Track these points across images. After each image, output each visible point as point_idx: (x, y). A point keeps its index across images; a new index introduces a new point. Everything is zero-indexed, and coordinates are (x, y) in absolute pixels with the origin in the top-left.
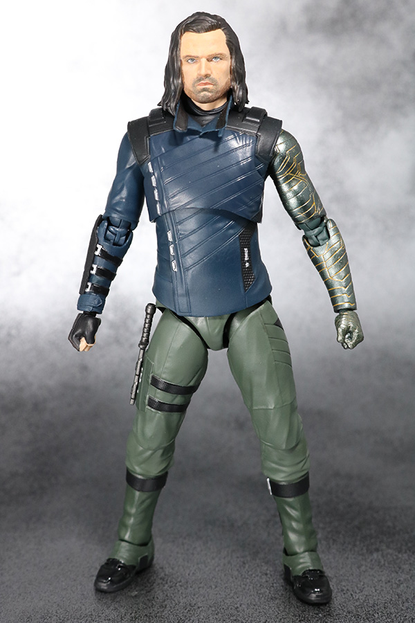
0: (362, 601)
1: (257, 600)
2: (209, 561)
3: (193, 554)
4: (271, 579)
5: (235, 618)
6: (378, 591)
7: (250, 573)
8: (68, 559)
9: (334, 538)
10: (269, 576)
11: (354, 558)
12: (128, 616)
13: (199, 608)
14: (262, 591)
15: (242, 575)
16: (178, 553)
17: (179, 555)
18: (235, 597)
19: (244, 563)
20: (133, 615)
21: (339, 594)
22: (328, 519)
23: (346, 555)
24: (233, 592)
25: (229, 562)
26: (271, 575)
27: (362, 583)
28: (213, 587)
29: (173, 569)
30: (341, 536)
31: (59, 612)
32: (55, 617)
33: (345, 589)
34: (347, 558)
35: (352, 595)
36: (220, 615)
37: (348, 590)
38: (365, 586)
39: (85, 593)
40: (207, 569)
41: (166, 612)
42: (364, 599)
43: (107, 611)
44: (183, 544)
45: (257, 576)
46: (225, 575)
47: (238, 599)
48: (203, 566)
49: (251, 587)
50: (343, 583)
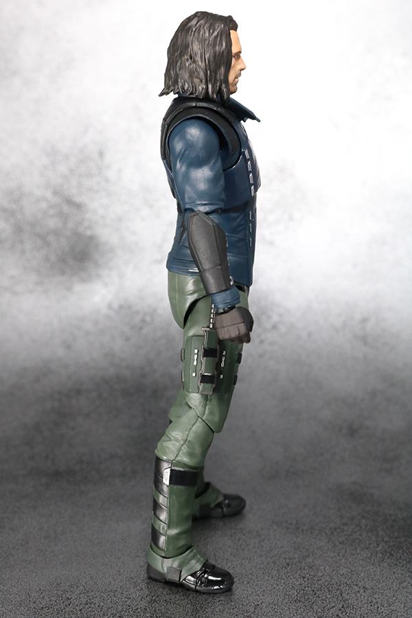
0: (384, 615)
1: (281, 600)
2: (255, 557)
3: (243, 550)
4: (306, 583)
5: (249, 614)
6: (406, 608)
7: (289, 574)
8: (123, 540)
9: (393, 553)
10: (306, 580)
11: (401, 574)
12: (148, 599)
13: (220, 601)
14: (290, 593)
15: (279, 575)
16: (230, 547)
17: (230, 549)
18: (261, 595)
19: (288, 565)
20: (154, 598)
21: (366, 605)
22: (396, 534)
23: (394, 570)
24: (261, 590)
25: (274, 562)
26: (308, 579)
27: (395, 598)
28: (245, 583)
29: (216, 561)
30: (401, 551)
31: (88, 583)
32: (82, 588)
33: (374, 601)
34: (394, 573)
35: (378, 607)
36: (236, 610)
37: (377, 602)
38: (397, 601)
39: (122, 570)
40: (249, 565)
41: (186, 601)
42: (388, 613)
43: (132, 590)
44: (239, 539)
45: (294, 578)
46: (263, 573)
47: (262, 597)
48: (247, 561)
49: (282, 588)
50: (376, 596)
